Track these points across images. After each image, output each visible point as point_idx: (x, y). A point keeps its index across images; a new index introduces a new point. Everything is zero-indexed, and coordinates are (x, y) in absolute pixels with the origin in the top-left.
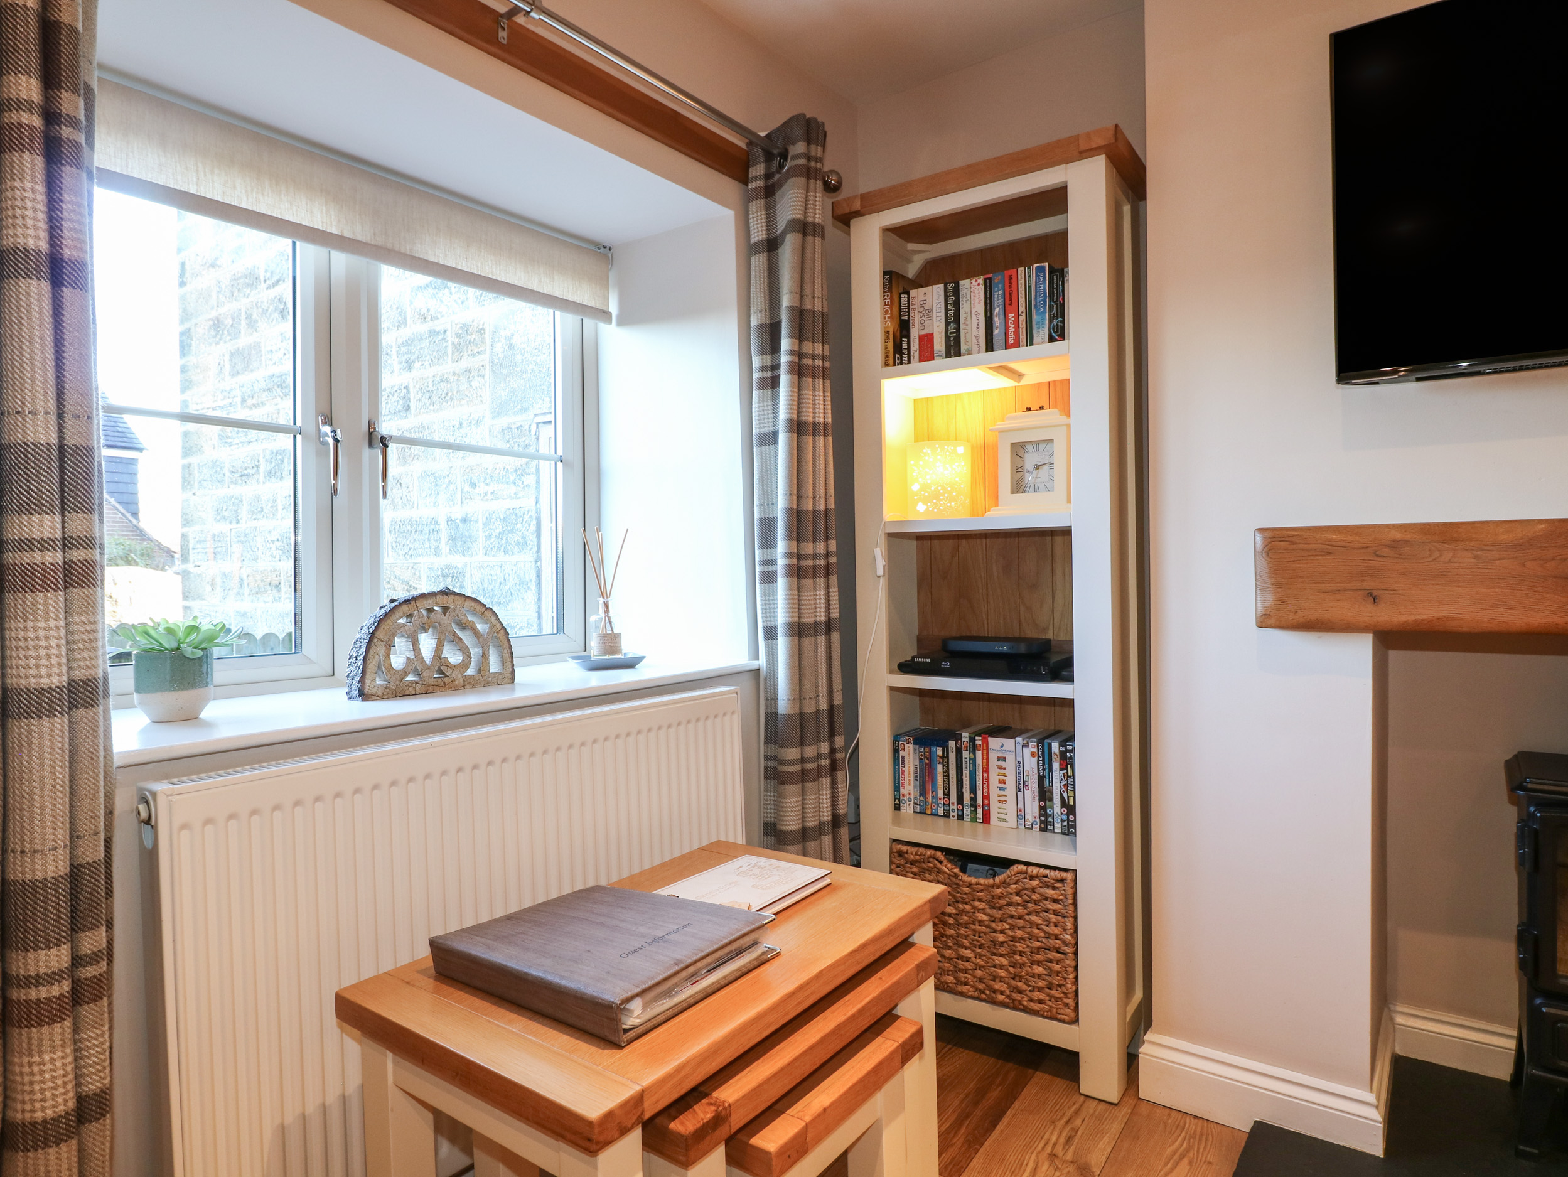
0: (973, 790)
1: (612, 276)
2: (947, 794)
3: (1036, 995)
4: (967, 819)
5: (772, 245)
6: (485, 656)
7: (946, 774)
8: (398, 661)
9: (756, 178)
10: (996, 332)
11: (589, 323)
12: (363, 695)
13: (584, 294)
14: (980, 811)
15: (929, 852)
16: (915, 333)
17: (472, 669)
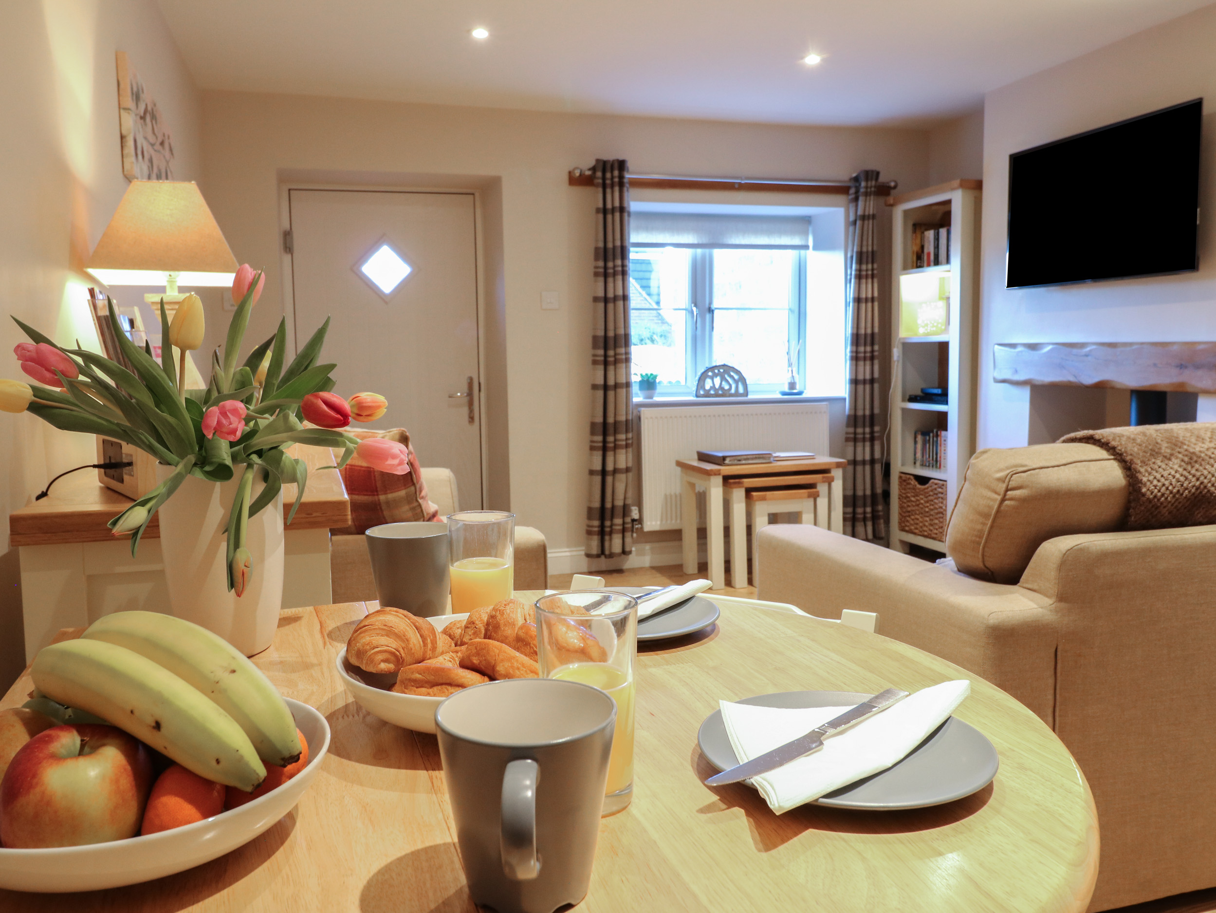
0: (936, 454)
1: (810, 229)
2: (929, 456)
3: (935, 531)
4: (934, 467)
5: (855, 223)
6: (737, 387)
7: (929, 448)
8: (707, 387)
9: (851, 194)
11: (803, 252)
12: (697, 396)
13: (797, 241)
14: (938, 463)
15: (908, 476)
16: (926, 251)
17: (733, 391)
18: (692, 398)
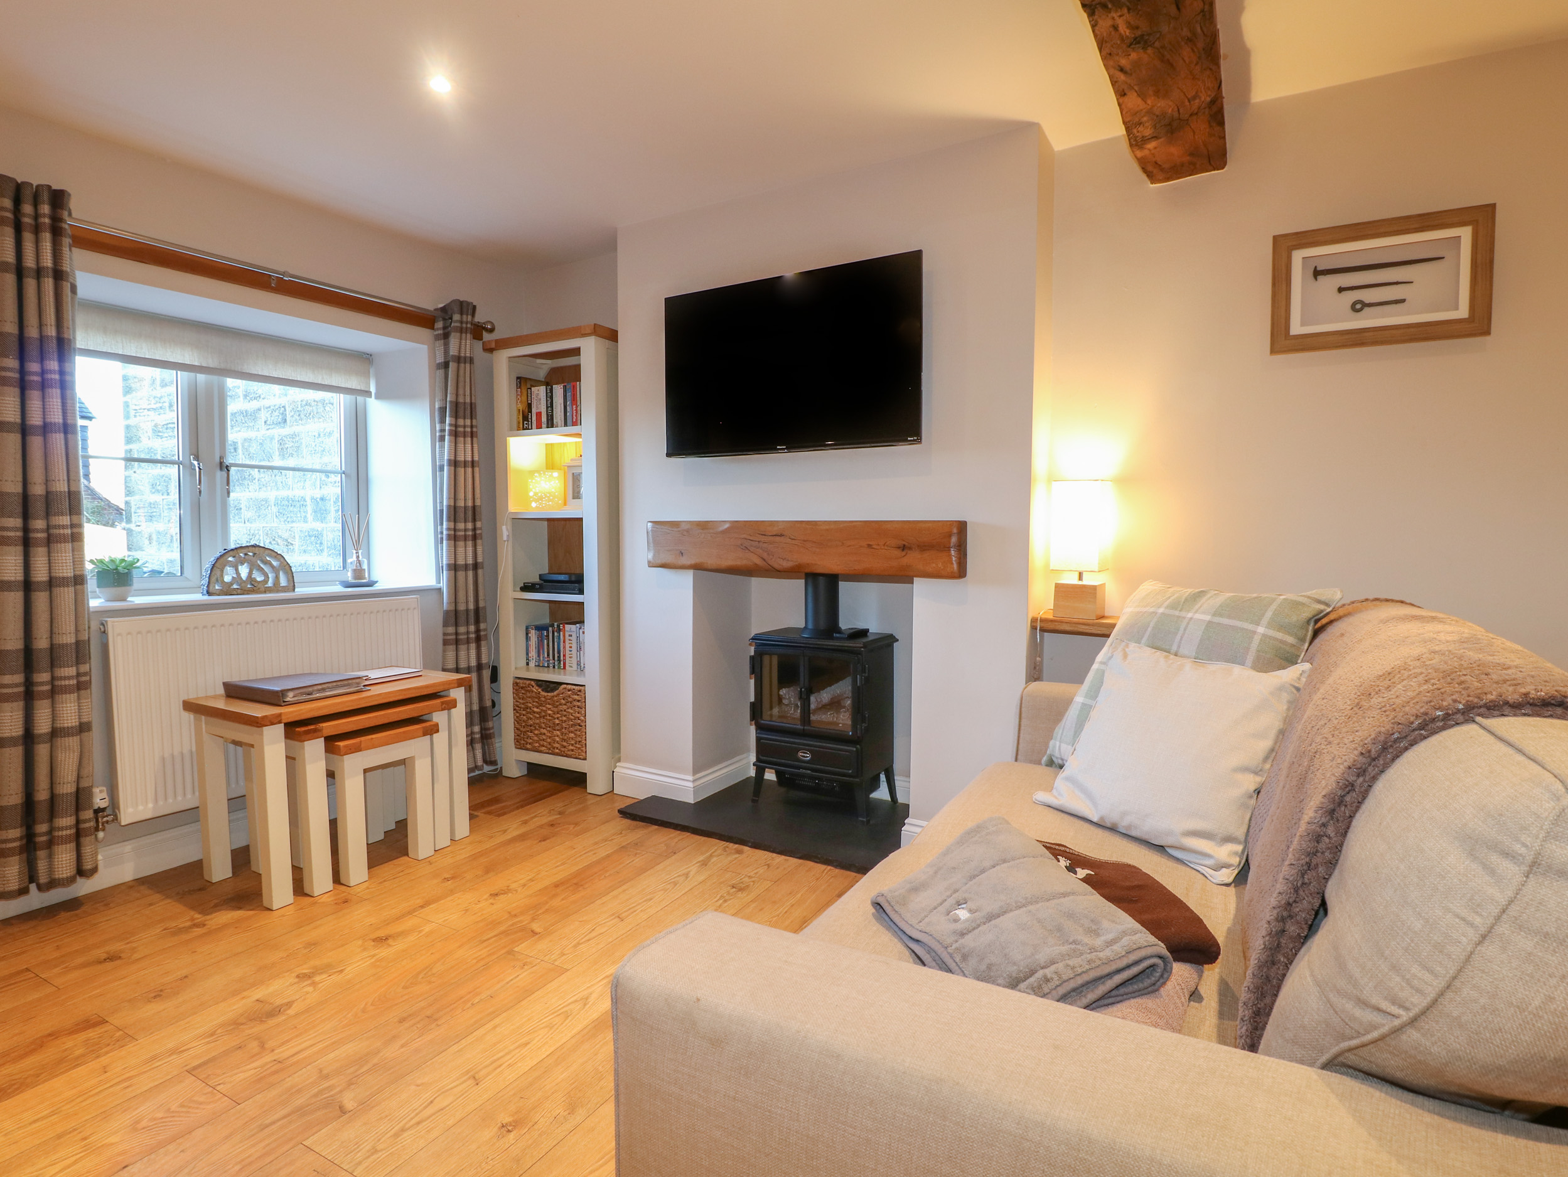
0: (559, 652)
1: (372, 371)
2: (548, 655)
3: (571, 747)
4: (556, 667)
5: (446, 365)
6: (277, 578)
7: (548, 645)
8: (227, 579)
9: (438, 329)
10: (568, 414)
11: (360, 399)
12: (209, 593)
13: (354, 383)
14: (562, 663)
15: (528, 682)
16: (534, 411)
17: (270, 584)
18: (198, 597)
